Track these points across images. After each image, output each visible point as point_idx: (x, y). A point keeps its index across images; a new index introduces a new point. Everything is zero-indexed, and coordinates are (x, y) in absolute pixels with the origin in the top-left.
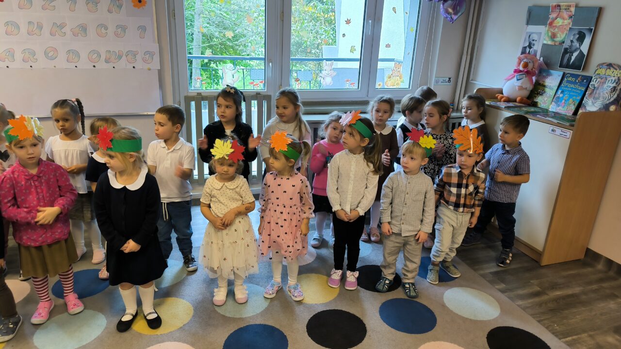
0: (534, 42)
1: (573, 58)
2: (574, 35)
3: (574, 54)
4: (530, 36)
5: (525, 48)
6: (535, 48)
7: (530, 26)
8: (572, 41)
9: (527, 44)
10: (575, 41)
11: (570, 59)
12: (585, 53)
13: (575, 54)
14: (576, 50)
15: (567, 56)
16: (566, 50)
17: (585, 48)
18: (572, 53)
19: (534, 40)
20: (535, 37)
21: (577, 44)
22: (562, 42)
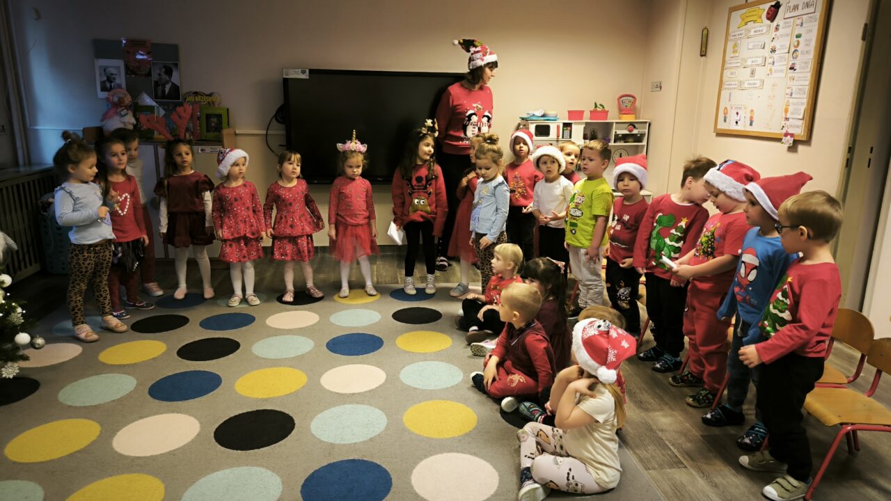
0: (114, 76)
1: (167, 90)
2: (160, 69)
3: (167, 86)
4: (105, 70)
5: (103, 83)
6: (118, 81)
7: (102, 60)
8: (159, 75)
9: (105, 79)
10: (163, 75)
11: (164, 91)
12: (179, 85)
13: (168, 88)
14: (167, 82)
15: (160, 88)
16: (156, 83)
17: (176, 79)
18: (164, 85)
19: (112, 74)
20: (113, 71)
21: (165, 77)
22: (149, 74)
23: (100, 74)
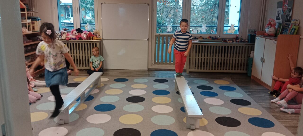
1: (288, 18)
2: (288, 10)
4: (278, 12)
5: (277, 17)
6: (280, 16)
7: (279, 9)
8: (288, 12)
9: (278, 15)
10: (289, 12)
12: (291, 16)
13: (289, 17)
14: (289, 16)
15: (287, 17)
16: (287, 15)
17: (291, 15)
18: (288, 16)
20: (280, 12)
21: (289, 13)
22: (286, 13)
23: (277, 14)
